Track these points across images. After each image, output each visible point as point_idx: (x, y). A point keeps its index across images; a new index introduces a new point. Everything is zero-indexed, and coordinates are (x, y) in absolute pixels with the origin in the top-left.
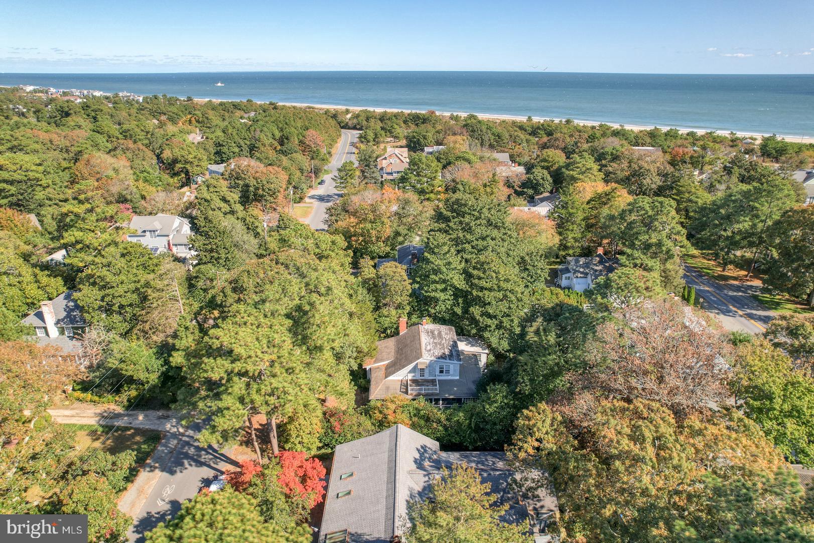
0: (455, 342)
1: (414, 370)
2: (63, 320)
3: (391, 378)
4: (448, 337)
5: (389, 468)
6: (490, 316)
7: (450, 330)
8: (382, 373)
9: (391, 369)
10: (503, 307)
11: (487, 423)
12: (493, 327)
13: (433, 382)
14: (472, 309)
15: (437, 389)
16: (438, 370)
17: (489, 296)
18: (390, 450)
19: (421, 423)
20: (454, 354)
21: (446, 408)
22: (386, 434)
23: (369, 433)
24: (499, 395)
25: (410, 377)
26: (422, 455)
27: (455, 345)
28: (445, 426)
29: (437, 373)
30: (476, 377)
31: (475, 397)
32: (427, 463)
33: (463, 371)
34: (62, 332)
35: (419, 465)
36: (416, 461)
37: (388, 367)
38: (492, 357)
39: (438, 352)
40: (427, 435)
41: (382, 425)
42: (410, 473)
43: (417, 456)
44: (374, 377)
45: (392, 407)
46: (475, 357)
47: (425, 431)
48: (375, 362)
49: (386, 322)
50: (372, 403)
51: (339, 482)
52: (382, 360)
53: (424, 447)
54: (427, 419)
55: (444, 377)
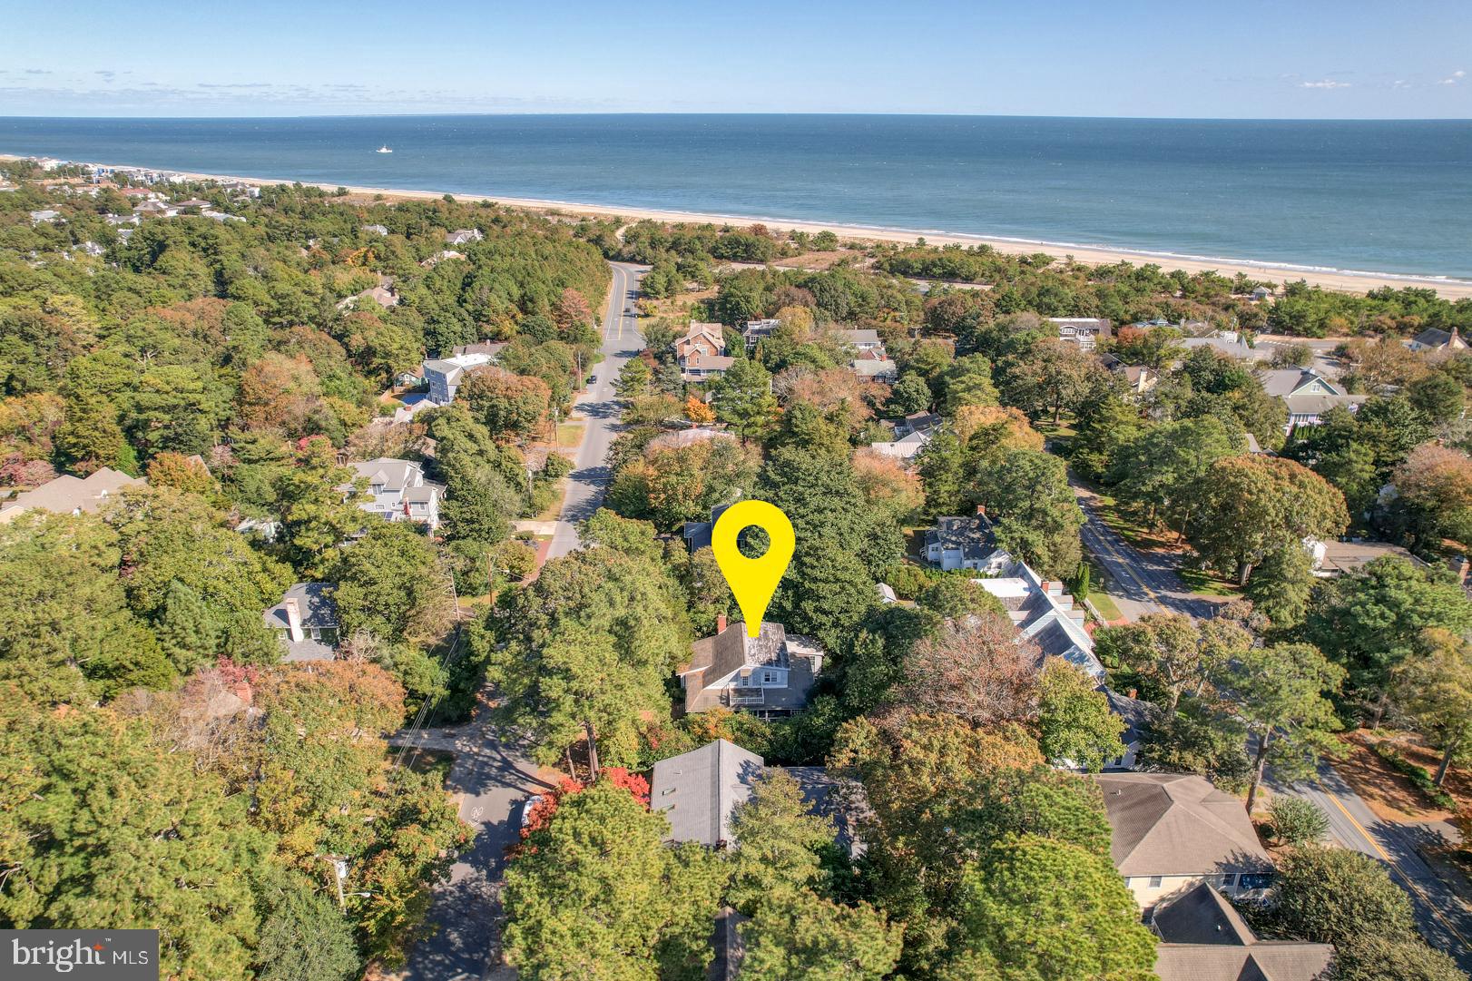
0: (784, 644)
1: (736, 678)
2: (309, 620)
3: (709, 687)
4: (775, 638)
5: (713, 783)
6: (825, 613)
7: (778, 628)
8: (699, 681)
9: (709, 677)
10: (840, 601)
11: (814, 737)
12: (829, 625)
13: (757, 692)
14: (803, 604)
15: (762, 700)
16: (763, 678)
17: (823, 589)
18: (712, 766)
19: (745, 737)
20: (783, 658)
21: (773, 721)
22: (707, 750)
23: (688, 749)
24: (827, 705)
25: (732, 686)
26: (745, 770)
27: (783, 648)
28: (770, 742)
29: (763, 681)
30: (807, 684)
31: (804, 707)
32: (750, 778)
33: (792, 678)
34: (308, 634)
35: (743, 779)
36: (739, 776)
37: (705, 675)
38: (828, 660)
39: (764, 657)
40: (751, 750)
41: (702, 740)
42: (733, 787)
43: (741, 771)
44: (690, 687)
45: (713, 721)
46: (807, 661)
47: (749, 746)
48: (691, 668)
49: (703, 619)
50: (690, 717)
51: (661, 798)
52: (698, 666)
53: (747, 763)
54: (751, 734)
55: (771, 686)
